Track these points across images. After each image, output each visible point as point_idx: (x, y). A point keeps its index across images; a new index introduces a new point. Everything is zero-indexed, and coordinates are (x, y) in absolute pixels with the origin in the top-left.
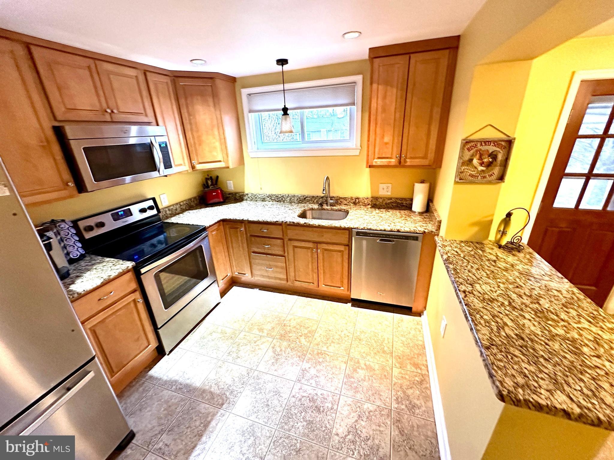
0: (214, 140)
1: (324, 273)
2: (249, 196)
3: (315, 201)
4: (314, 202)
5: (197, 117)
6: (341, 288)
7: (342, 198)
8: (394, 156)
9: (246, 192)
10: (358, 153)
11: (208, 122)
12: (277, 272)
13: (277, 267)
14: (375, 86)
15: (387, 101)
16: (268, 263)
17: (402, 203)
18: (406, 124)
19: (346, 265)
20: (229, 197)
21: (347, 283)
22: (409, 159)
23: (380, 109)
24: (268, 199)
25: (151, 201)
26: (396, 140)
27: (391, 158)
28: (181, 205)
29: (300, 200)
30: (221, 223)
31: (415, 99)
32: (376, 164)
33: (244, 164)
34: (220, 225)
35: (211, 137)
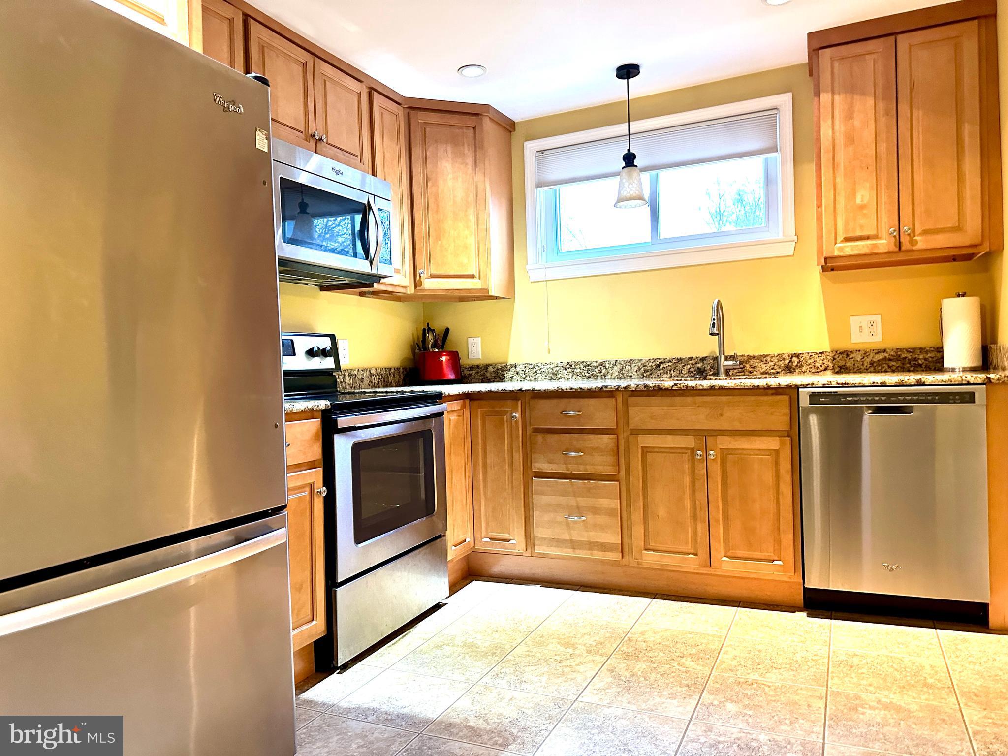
0: (466, 232)
1: (726, 518)
2: (518, 369)
3: (685, 371)
4: (680, 372)
5: (441, 182)
6: (776, 562)
7: (754, 357)
8: (884, 233)
9: (511, 361)
10: (789, 250)
11: (460, 194)
12: (595, 526)
13: (595, 511)
14: (825, 97)
15: (857, 123)
16: (572, 501)
17: (915, 359)
18: (905, 165)
19: (786, 491)
20: (471, 375)
21: (792, 542)
22: (920, 234)
23: (840, 140)
24: (566, 372)
25: (329, 340)
26: (884, 198)
27: (876, 237)
28: (371, 375)
29: (646, 371)
31: (918, 114)
32: (842, 254)
35: (461, 225)
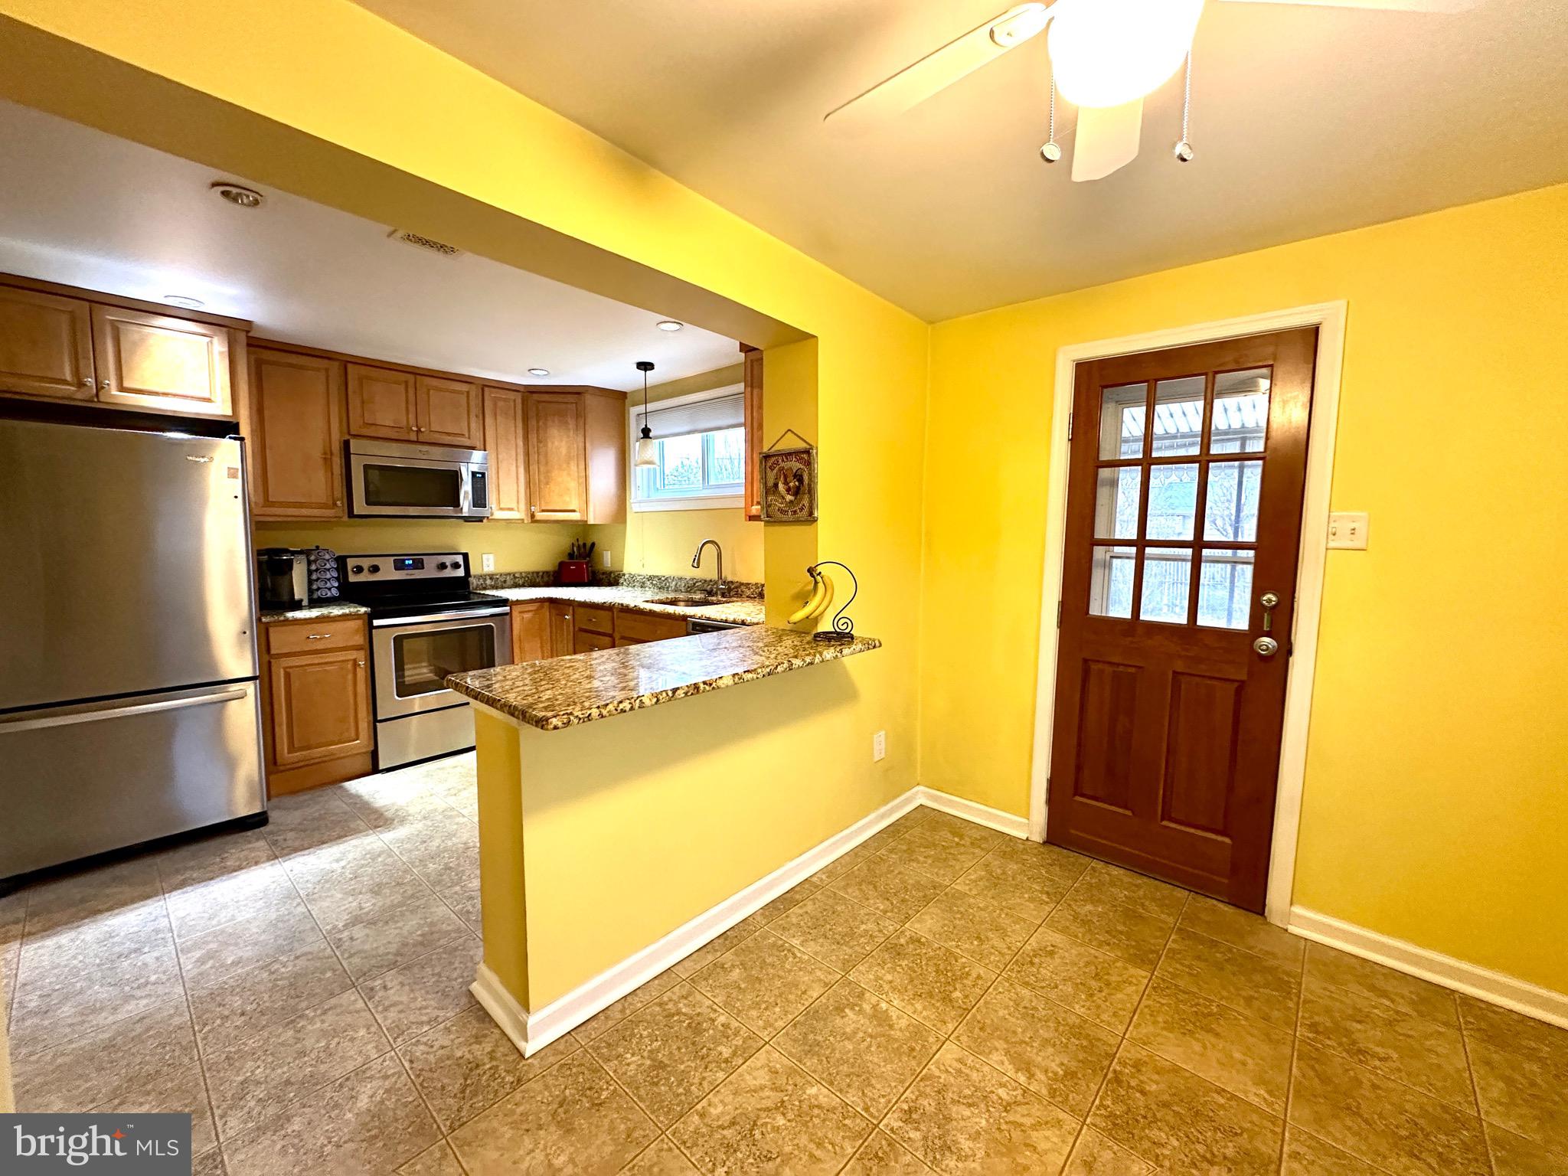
5: (549, 446)
24: (649, 583)
25: (461, 557)
30: (547, 604)
33: (624, 521)
34: (541, 607)
35: (565, 473)
